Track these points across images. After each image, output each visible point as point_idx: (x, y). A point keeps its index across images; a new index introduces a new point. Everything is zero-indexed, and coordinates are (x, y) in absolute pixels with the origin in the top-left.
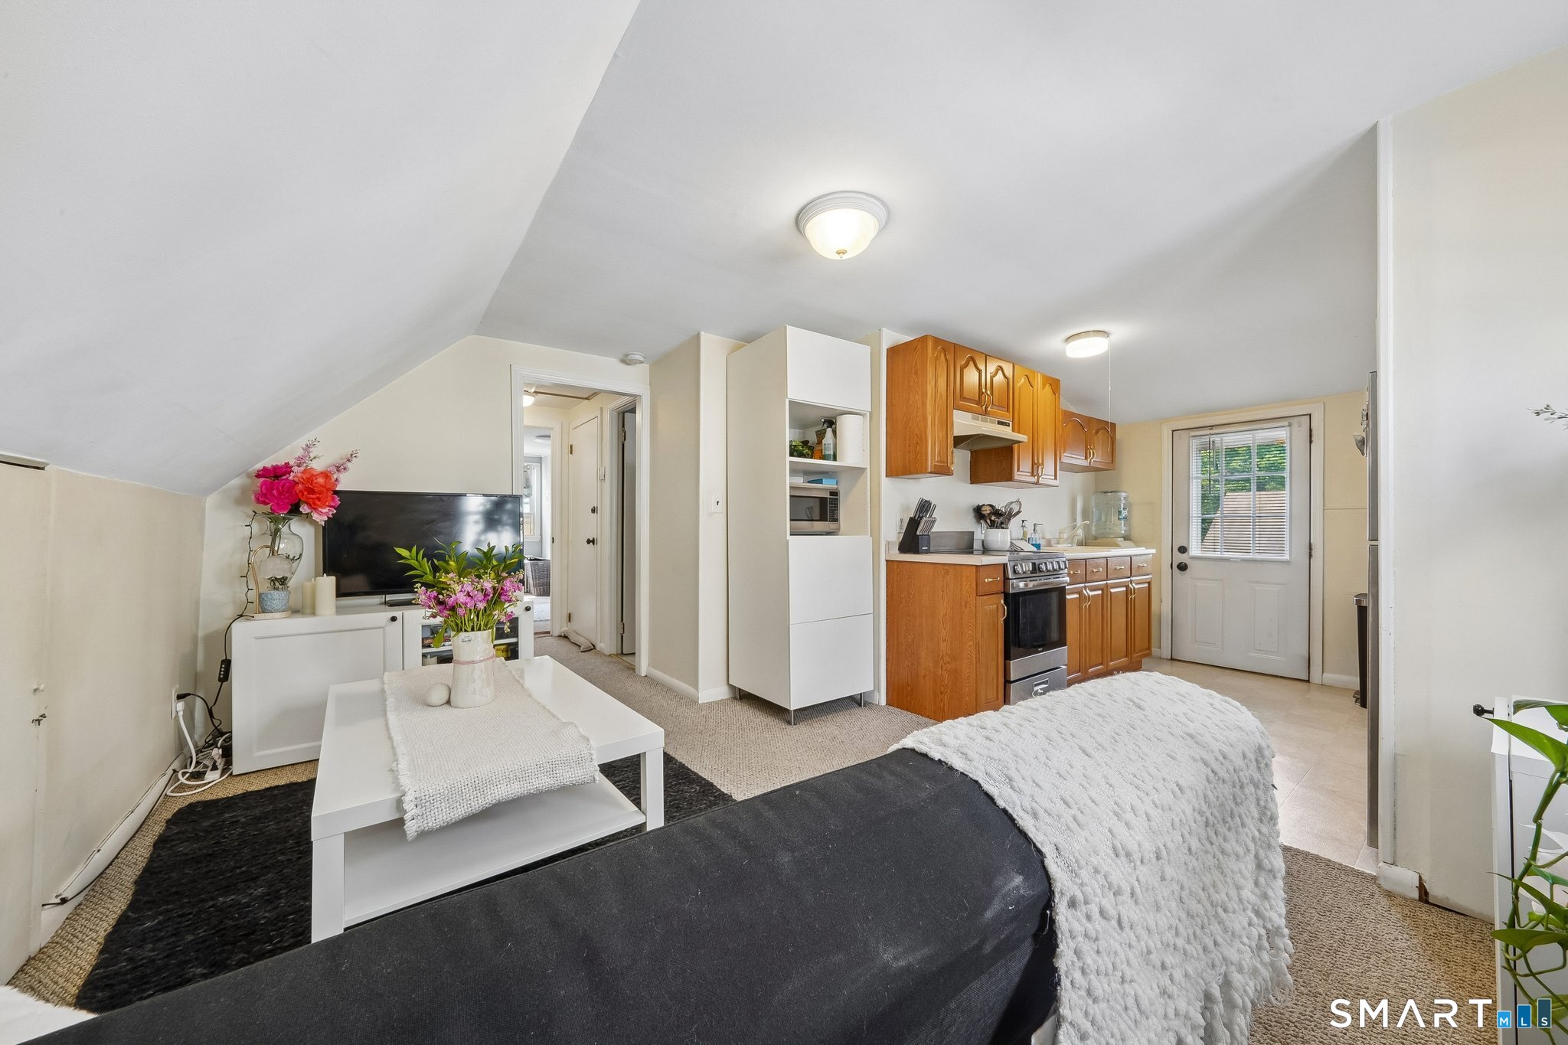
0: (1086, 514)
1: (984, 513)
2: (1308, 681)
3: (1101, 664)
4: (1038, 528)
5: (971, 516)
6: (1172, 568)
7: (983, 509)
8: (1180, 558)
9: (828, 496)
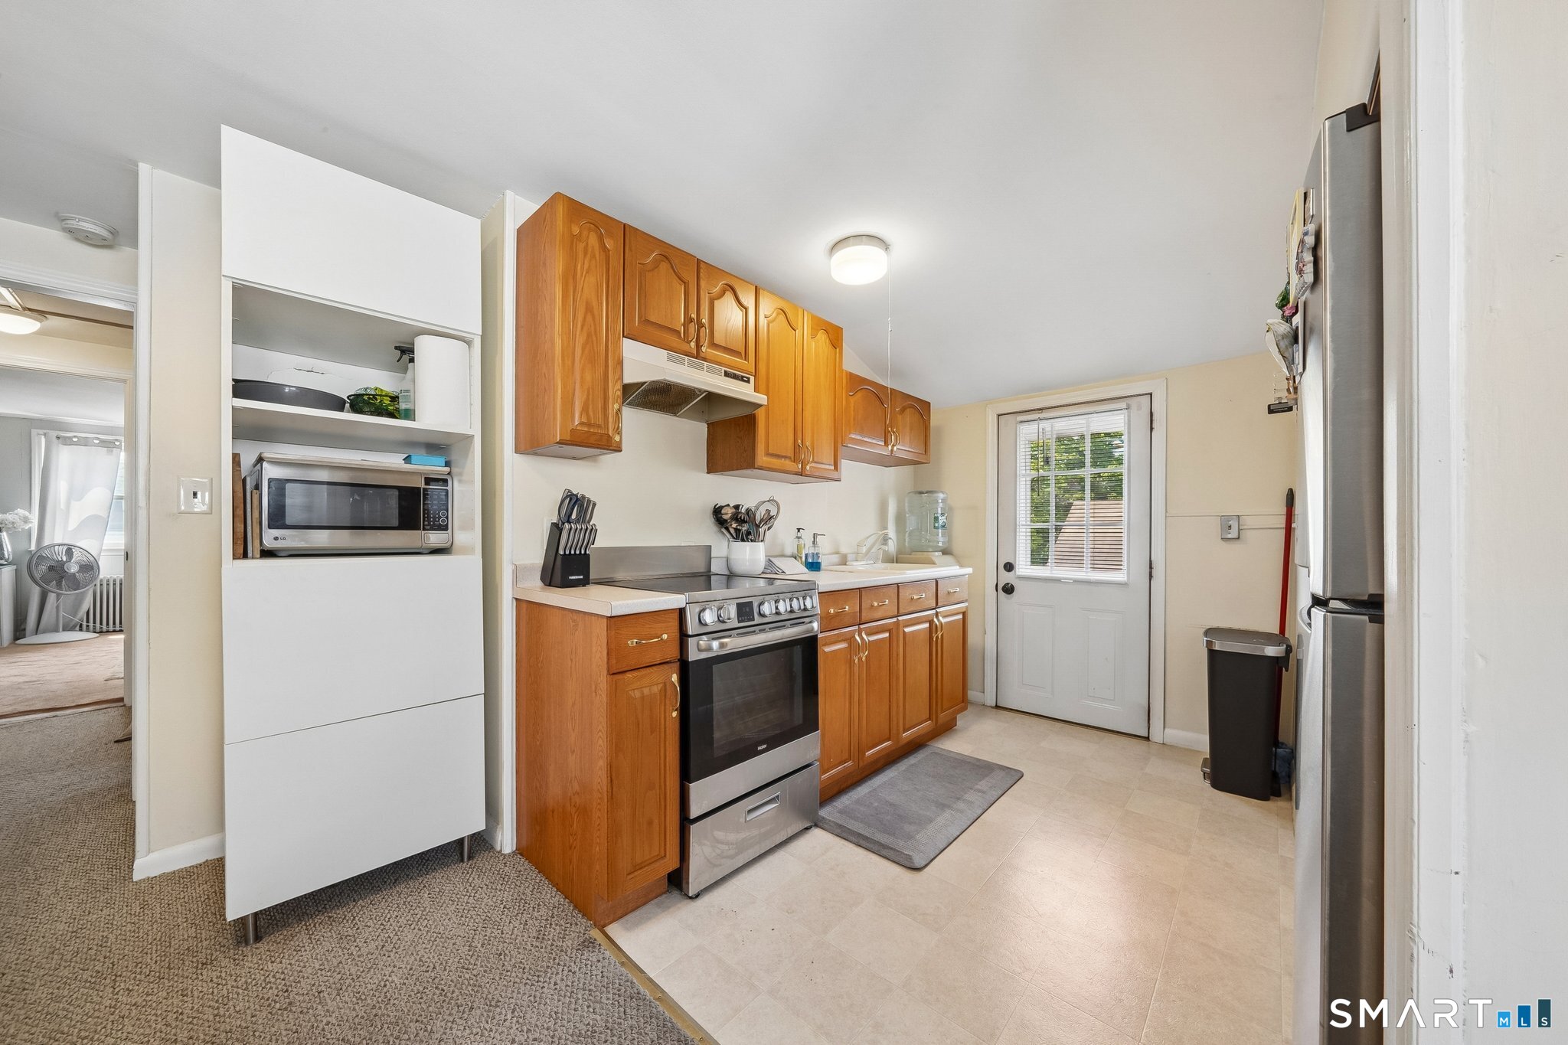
0: (900, 519)
1: (725, 517)
2: (1147, 738)
3: (888, 739)
4: (819, 539)
5: (710, 522)
6: (997, 591)
7: (723, 511)
8: (1006, 578)
9: (422, 485)
